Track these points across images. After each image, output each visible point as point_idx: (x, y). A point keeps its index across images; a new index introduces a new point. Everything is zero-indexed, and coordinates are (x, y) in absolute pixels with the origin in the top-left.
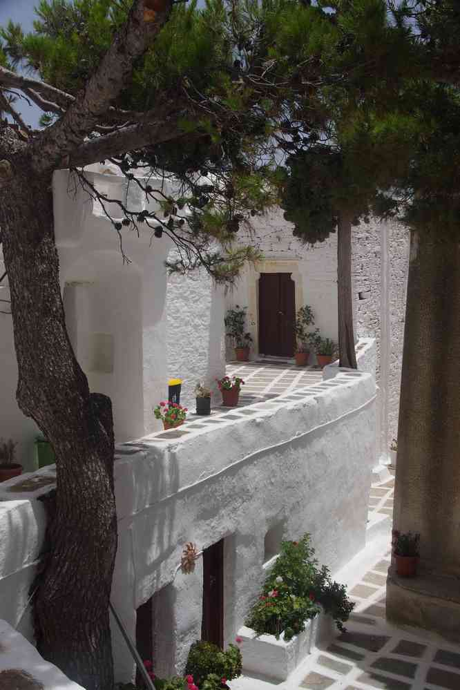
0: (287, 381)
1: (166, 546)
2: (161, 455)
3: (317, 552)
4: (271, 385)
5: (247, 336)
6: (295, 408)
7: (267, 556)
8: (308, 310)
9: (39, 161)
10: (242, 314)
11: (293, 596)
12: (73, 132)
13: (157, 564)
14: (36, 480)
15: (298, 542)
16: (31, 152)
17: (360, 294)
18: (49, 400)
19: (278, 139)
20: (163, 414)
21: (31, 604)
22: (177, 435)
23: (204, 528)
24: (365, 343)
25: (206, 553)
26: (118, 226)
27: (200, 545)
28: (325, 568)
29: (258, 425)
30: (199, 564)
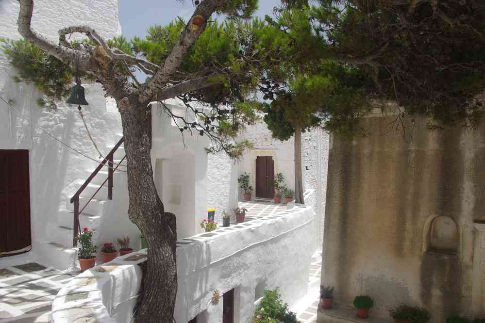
0: (270, 210)
1: (204, 291)
2: (202, 245)
3: (282, 296)
4: (261, 212)
5: (250, 188)
6: (272, 223)
7: (257, 297)
8: (280, 174)
9: (142, 97)
10: (248, 177)
11: (269, 318)
12: (158, 83)
13: (199, 300)
14: (138, 255)
15: (272, 291)
16: (139, 93)
17: (306, 167)
18: (144, 215)
19: (260, 86)
20: (205, 225)
21: (134, 317)
22: (211, 235)
23: (224, 283)
24: (309, 192)
25: (225, 295)
26: (182, 130)
27: (222, 291)
28: (286, 304)
29: (253, 231)
30: (221, 301)
